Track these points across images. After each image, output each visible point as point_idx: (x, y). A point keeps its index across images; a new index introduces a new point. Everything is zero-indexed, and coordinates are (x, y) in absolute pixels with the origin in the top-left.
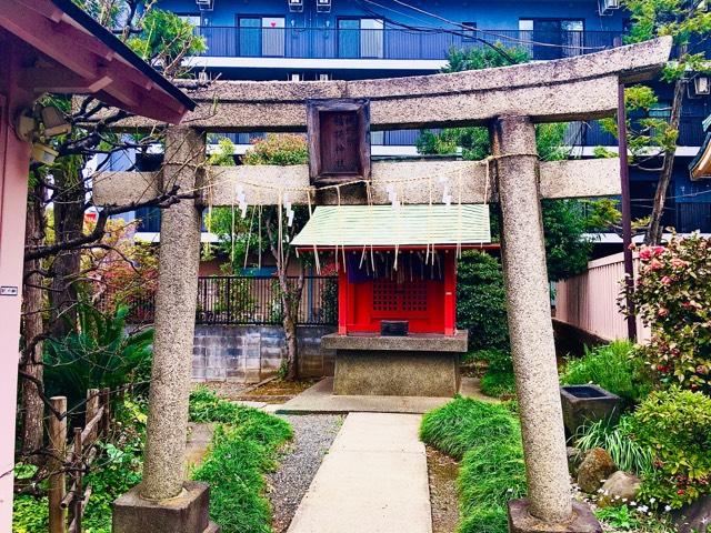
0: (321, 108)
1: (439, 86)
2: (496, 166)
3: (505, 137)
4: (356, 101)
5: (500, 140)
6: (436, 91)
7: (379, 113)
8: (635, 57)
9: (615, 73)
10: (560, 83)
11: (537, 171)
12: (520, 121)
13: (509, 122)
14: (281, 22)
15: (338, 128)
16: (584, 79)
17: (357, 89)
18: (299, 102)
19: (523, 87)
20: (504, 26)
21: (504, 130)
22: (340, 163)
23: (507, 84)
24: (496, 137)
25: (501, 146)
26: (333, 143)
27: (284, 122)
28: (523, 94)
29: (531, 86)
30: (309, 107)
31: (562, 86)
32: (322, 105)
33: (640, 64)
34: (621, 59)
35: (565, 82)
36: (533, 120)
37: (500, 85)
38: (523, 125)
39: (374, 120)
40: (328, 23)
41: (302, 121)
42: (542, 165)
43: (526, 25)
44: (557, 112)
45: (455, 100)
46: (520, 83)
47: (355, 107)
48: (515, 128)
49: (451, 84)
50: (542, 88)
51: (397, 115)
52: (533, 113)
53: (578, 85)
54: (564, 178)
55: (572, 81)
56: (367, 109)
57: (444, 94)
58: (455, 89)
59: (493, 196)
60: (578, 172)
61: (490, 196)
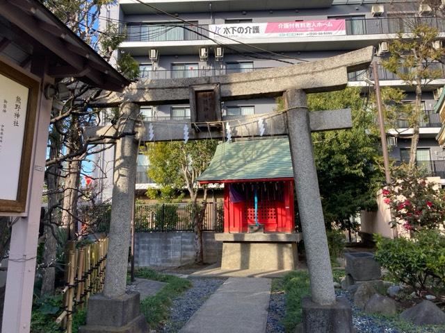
0: (195, 89)
1: (256, 76)
2: (287, 114)
3: (290, 100)
4: (213, 84)
5: (288, 102)
6: (254, 79)
7: (225, 91)
8: (355, 57)
9: (345, 66)
10: (317, 72)
11: (308, 116)
12: (297, 92)
15: (205, 99)
16: (329, 69)
17: (214, 80)
18: (186, 88)
19: (298, 75)
21: (290, 97)
23: (290, 74)
24: (286, 101)
26: (202, 106)
28: (298, 78)
29: (303, 74)
30: (190, 89)
34: (348, 59)
35: (320, 71)
36: (305, 92)
38: (299, 94)
39: (224, 94)
41: (187, 97)
42: (310, 114)
45: (264, 82)
46: (296, 73)
47: (212, 87)
48: (295, 95)
49: (262, 75)
50: (308, 75)
53: (326, 73)
54: (322, 120)
55: (323, 71)
56: (218, 89)
57: (258, 80)
58: (264, 77)
59: (285, 130)
60: (330, 116)
61: (284, 130)
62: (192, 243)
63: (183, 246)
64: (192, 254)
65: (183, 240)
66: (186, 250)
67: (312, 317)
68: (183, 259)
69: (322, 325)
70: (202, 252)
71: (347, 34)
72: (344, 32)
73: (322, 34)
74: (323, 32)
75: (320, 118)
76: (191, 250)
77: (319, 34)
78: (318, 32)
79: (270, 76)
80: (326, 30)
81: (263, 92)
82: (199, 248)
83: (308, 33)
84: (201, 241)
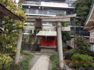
7: (43, 20)
11: (61, 28)
14: (38, 10)
17: (41, 18)
18: (34, 19)
20: (63, 12)
21: (57, 23)
25: (57, 25)
26: (38, 23)
27: (33, 21)
28: (60, 19)
36: (61, 22)
37: (57, 18)
43: (65, 12)
45: (52, 19)
55: (65, 18)
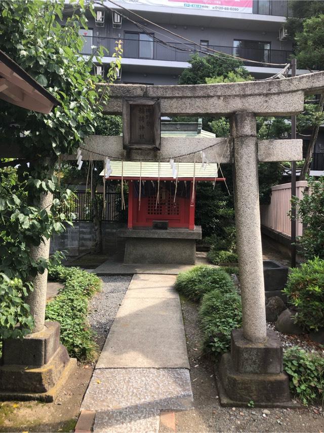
0: (131, 103)
1: (202, 92)
2: (234, 141)
3: (239, 125)
4: (153, 98)
5: (237, 126)
6: (200, 95)
7: (166, 106)
8: (315, 81)
9: (303, 90)
10: (271, 94)
11: (256, 145)
12: (248, 116)
13: (242, 116)
14: (90, 33)
15: (141, 115)
16: (285, 93)
17: (153, 91)
18: (117, 97)
19: (251, 95)
21: (239, 121)
22: (141, 136)
23: (242, 93)
24: (234, 125)
25: (237, 130)
26: (137, 124)
28: (251, 100)
29: (256, 95)
30: (123, 101)
31: (273, 97)
32: (131, 101)
33: (317, 86)
34: (307, 82)
35: (274, 94)
36: (255, 115)
37: (237, 93)
38: (250, 118)
39: (163, 111)
40: (119, 35)
41: (119, 110)
42: (259, 142)
44: (269, 111)
45: (211, 100)
46: (249, 92)
47: (152, 103)
48: (245, 119)
49: (209, 91)
50: (262, 97)
51: (176, 108)
52: (256, 111)
53: (282, 96)
54: (271, 150)
55: (279, 94)
56: (159, 104)
57: (204, 97)
58: (211, 94)
59: (231, 159)
60: (280, 147)
61: (229, 159)
62: (90, 233)
63: (81, 235)
64: (90, 244)
65: (81, 230)
66: (85, 239)
67: (246, 356)
68: (80, 248)
69: (254, 363)
70: (101, 243)
71: (254, 13)
72: (250, 10)
73: (228, 9)
74: (229, 7)
75: (269, 149)
76: (90, 240)
77: (225, 9)
78: (224, 7)
79: (219, 94)
80: (233, 6)
81: (209, 111)
82: (98, 239)
83: (214, 6)
84: (101, 231)
